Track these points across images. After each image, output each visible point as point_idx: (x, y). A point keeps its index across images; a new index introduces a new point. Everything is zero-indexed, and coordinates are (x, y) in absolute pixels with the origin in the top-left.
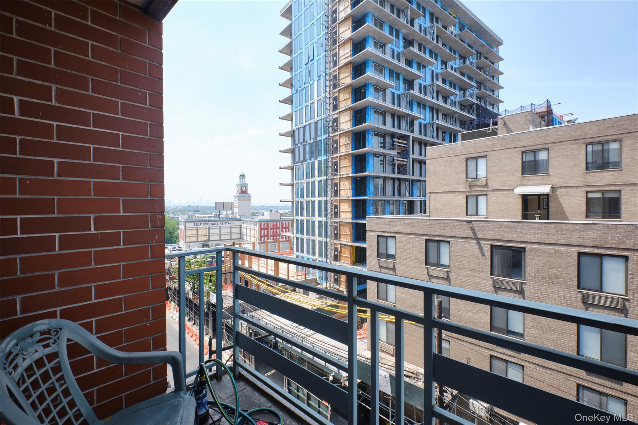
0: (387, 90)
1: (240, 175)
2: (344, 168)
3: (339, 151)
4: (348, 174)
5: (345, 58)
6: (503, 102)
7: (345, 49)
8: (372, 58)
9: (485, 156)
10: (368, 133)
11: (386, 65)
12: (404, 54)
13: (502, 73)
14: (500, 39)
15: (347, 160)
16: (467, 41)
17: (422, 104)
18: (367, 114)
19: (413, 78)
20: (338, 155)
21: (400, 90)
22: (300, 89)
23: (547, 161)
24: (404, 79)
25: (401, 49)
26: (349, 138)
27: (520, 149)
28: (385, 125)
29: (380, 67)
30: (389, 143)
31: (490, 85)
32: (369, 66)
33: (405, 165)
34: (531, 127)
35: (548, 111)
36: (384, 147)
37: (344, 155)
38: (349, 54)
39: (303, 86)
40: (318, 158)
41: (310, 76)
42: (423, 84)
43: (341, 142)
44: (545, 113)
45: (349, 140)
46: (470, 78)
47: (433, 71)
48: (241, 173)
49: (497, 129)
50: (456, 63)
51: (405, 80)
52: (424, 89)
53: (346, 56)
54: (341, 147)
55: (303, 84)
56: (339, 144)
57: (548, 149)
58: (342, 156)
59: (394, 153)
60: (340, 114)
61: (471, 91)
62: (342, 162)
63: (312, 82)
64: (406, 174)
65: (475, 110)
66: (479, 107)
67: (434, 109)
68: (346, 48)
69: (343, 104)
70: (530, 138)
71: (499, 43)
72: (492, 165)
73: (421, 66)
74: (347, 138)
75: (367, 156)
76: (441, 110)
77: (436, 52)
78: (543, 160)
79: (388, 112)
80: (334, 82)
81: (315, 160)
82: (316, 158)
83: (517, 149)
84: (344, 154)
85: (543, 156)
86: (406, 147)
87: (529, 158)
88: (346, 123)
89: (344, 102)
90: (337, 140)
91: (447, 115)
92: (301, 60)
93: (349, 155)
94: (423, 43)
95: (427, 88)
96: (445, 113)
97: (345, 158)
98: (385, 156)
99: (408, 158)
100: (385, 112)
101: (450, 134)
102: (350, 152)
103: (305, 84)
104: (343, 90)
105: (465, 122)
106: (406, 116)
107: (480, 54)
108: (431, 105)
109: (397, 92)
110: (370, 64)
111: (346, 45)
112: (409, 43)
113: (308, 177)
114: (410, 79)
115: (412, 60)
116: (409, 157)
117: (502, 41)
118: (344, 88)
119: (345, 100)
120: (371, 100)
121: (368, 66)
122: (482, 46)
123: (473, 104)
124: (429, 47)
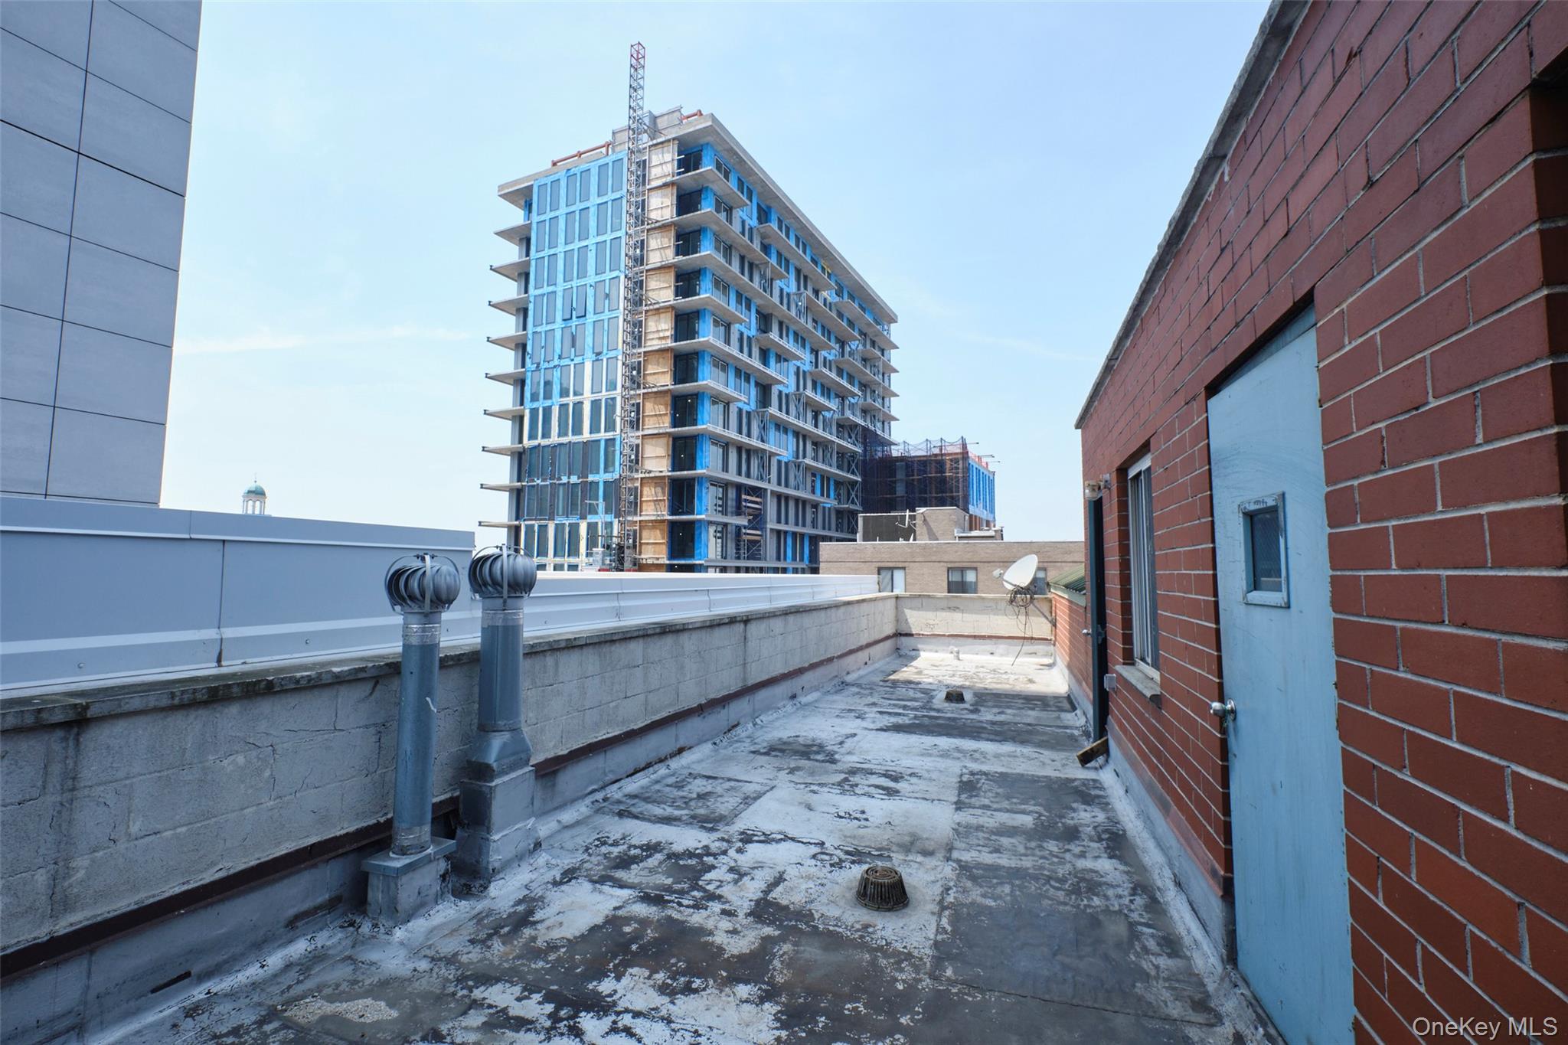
0: (731, 405)
1: (249, 492)
2: (650, 547)
3: (641, 512)
4: (658, 559)
5: (660, 338)
6: (897, 420)
7: (659, 321)
8: (709, 350)
9: (904, 568)
10: (700, 484)
11: (731, 362)
12: (758, 340)
13: (896, 371)
14: (893, 312)
15: (658, 531)
16: (846, 314)
17: (782, 427)
18: (698, 447)
19: (769, 383)
20: (637, 518)
21: (751, 403)
22: (546, 365)
23: (976, 583)
24: (756, 382)
25: (753, 332)
26: (663, 489)
27: (945, 564)
28: (727, 471)
29: (722, 363)
30: (732, 500)
31: (879, 391)
32: (706, 363)
33: (759, 541)
34: (956, 531)
35: (963, 453)
36: (724, 512)
37: (652, 521)
38: (668, 334)
39: (556, 362)
40: (589, 517)
41: (573, 345)
42: (785, 391)
43: (645, 493)
44: (960, 456)
45: (664, 493)
46: (851, 379)
47: (798, 368)
48: (252, 486)
49: (914, 525)
50: (831, 354)
51: (757, 384)
52: (784, 400)
53: (661, 335)
54: (644, 504)
55: (556, 357)
56: (641, 497)
57: (976, 569)
58: (646, 521)
59: (743, 521)
60: (645, 441)
61: (852, 400)
62: (645, 533)
63: (578, 360)
64: (759, 559)
65: (860, 436)
66: (865, 429)
67: (799, 435)
68: (663, 320)
69: (651, 422)
70: (956, 552)
71: (892, 319)
72: (912, 581)
73: (782, 357)
74: (659, 490)
75: (696, 526)
76: (810, 437)
77: (804, 336)
78: (971, 582)
79: (733, 444)
80: (636, 376)
81: (579, 521)
82: (583, 517)
83: (942, 564)
84: (653, 518)
85: (970, 577)
86: (760, 509)
87: (956, 577)
88: (658, 460)
89: (655, 418)
90: (636, 488)
91: (819, 444)
92: (551, 305)
93: (663, 521)
94: (786, 321)
95: (790, 398)
96: (815, 440)
97: (654, 527)
98: (725, 525)
99: (763, 529)
100: (727, 444)
101: (822, 477)
102: (665, 518)
103: (560, 357)
104: (652, 395)
105: (843, 454)
106: (757, 451)
107: (865, 335)
108: (797, 429)
109: (746, 408)
110: (707, 358)
111: (662, 316)
112: (765, 320)
113: (559, 553)
114: (765, 382)
115: (768, 350)
116: (766, 528)
117: (896, 316)
118: (655, 393)
119: (656, 415)
120: (711, 429)
121: (704, 364)
122: (869, 324)
123: (857, 425)
124: (793, 327)
